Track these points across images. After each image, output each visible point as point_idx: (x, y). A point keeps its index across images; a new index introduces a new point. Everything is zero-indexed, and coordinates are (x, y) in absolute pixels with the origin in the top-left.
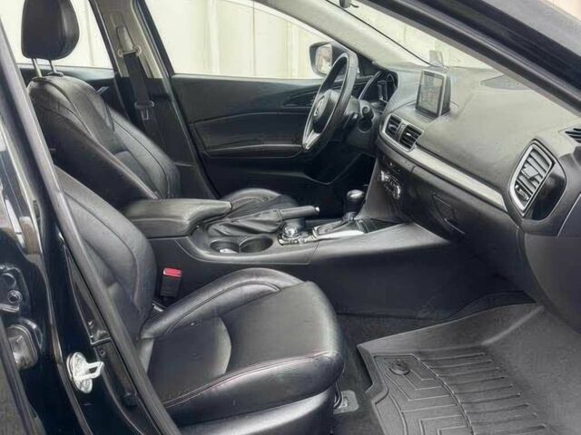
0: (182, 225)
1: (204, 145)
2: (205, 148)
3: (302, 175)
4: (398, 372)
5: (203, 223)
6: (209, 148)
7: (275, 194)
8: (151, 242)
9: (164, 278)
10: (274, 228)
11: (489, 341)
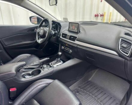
0: (13, 74)
1: (5, 44)
2: (6, 45)
3: (35, 49)
4: (78, 94)
5: (18, 70)
6: (7, 45)
7: (30, 55)
8: (3, 82)
9: (10, 92)
10: (38, 66)
11: (90, 79)
